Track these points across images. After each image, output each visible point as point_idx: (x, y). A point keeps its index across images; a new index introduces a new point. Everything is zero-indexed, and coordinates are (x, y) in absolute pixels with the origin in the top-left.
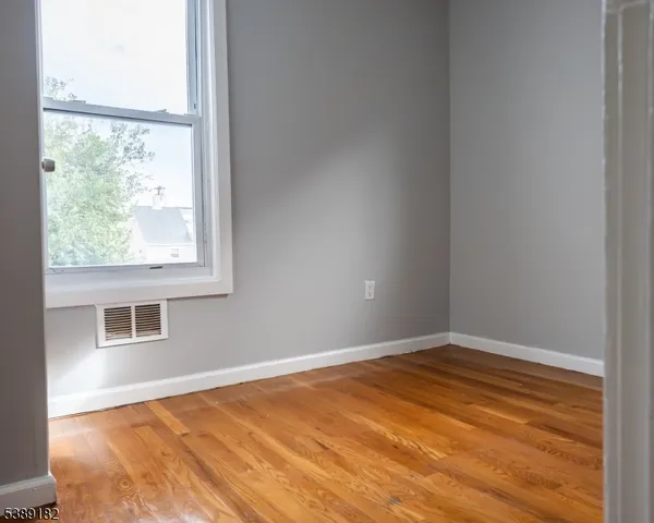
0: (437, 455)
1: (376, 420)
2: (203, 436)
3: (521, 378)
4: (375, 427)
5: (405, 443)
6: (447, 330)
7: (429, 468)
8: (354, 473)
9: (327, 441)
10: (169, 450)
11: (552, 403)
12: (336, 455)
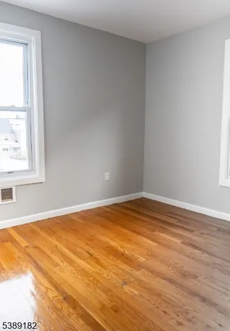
0: (142, 259)
1: (112, 240)
2: (35, 247)
3: (178, 217)
4: (113, 243)
5: (127, 252)
6: (142, 191)
7: (139, 266)
8: (105, 269)
9: (91, 251)
10: (21, 256)
11: (192, 231)
12: (96, 258)
